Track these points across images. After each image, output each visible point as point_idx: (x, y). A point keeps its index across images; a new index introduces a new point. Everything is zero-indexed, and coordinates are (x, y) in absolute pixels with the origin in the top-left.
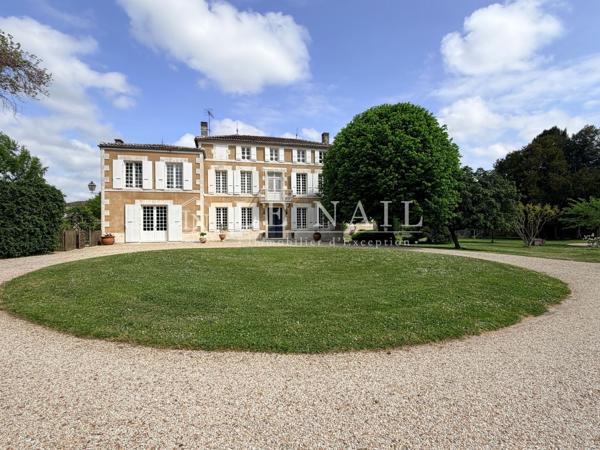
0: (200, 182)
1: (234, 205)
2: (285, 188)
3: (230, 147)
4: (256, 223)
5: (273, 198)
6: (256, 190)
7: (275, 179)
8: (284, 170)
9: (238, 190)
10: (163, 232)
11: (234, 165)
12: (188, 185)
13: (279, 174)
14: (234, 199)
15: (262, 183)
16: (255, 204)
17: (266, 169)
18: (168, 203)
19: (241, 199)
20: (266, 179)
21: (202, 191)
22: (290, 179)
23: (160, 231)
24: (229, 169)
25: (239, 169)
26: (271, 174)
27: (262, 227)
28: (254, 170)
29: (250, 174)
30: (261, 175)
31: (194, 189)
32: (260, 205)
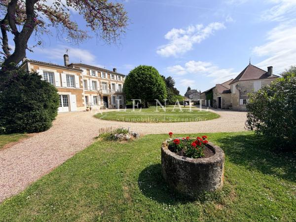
0: (83, 84)
1: (91, 95)
2: (108, 89)
3: (87, 70)
4: (99, 102)
5: (105, 92)
6: (99, 89)
7: (104, 85)
8: (107, 82)
9: (92, 88)
10: (67, 107)
11: (90, 78)
12: (78, 86)
13: (105, 83)
14: (91, 92)
15: (101, 86)
16: (98, 95)
17: (102, 81)
18: (69, 93)
19: (93, 93)
20: (102, 84)
21: (84, 88)
22: (110, 85)
23: (65, 107)
24: (87, 79)
25: (91, 80)
26: (103, 83)
27: (102, 104)
28: (97, 80)
29: (95, 82)
30: (100, 83)
31: (81, 88)
32: (100, 95)
